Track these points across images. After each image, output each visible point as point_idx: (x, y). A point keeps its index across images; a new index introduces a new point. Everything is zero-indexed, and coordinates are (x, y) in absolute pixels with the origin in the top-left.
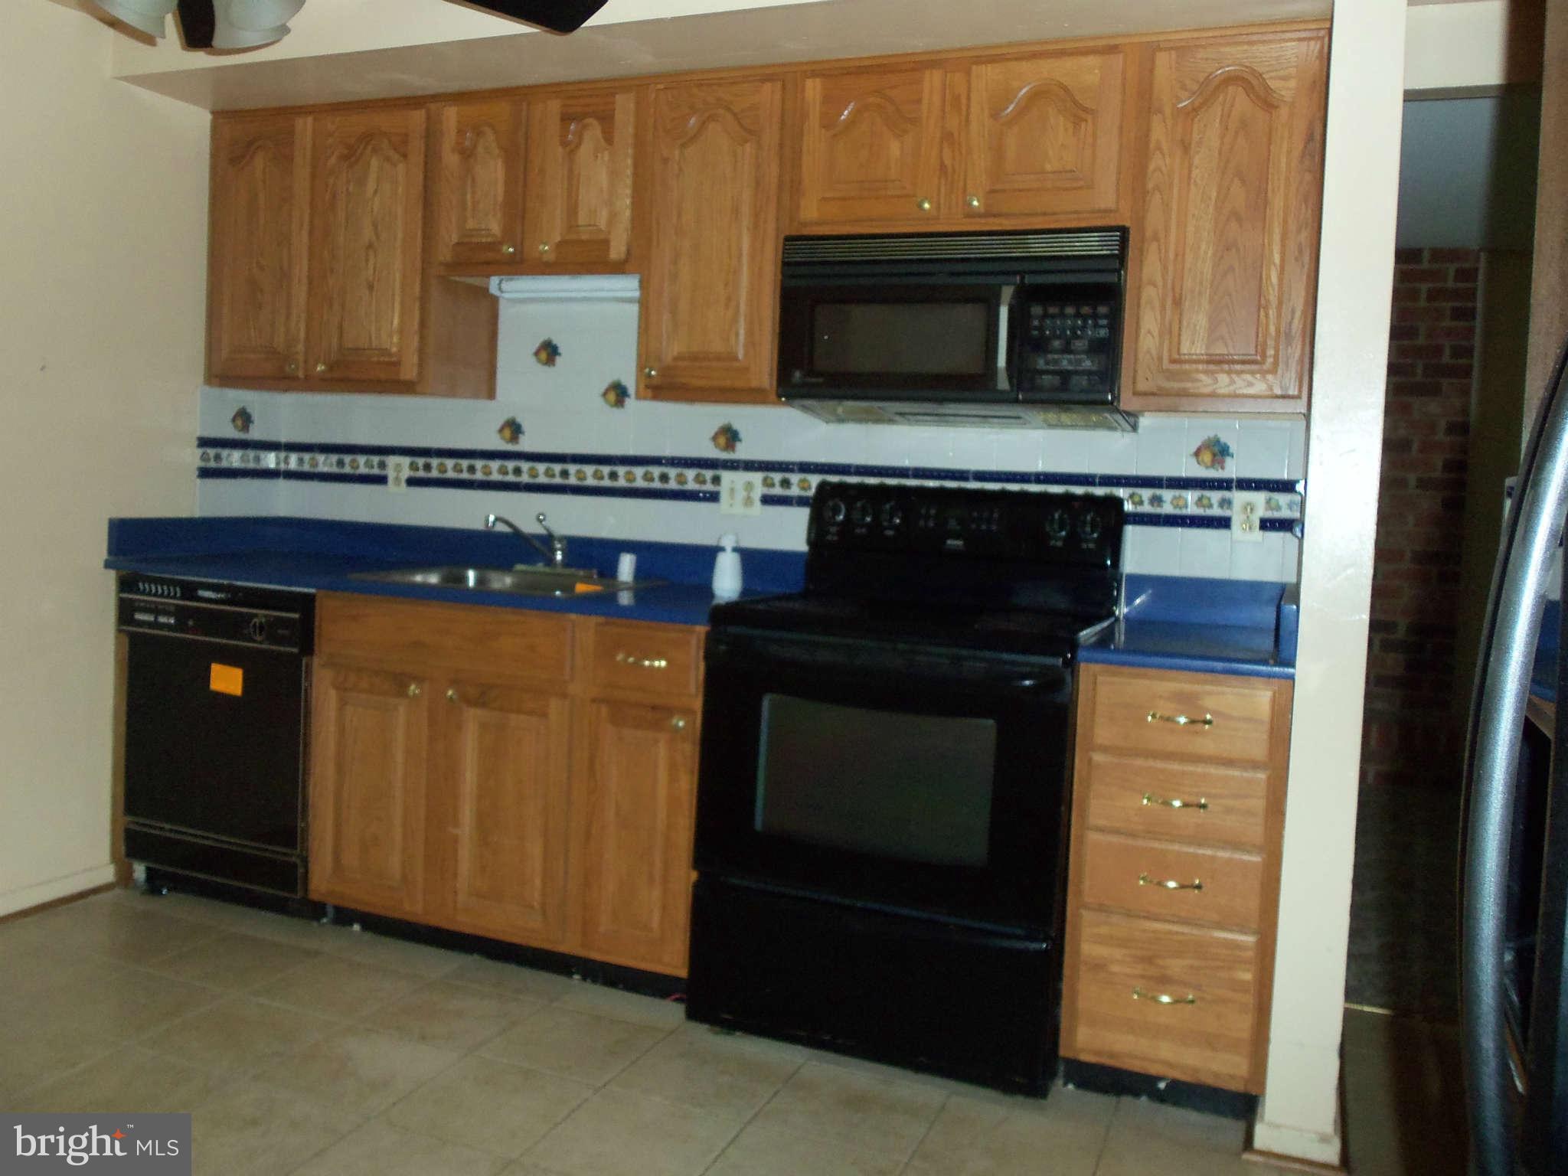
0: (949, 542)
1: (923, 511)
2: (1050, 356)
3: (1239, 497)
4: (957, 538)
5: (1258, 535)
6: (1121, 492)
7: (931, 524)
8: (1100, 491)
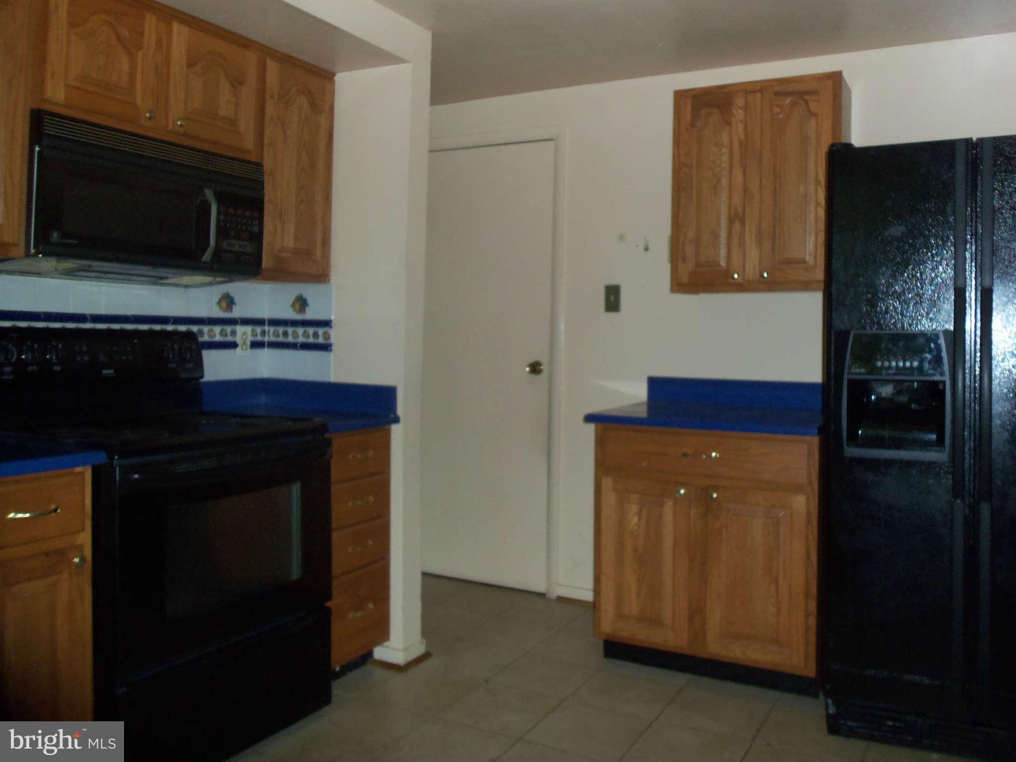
0: (104, 372)
1: (77, 349)
2: (230, 241)
3: (240, 329)
4: (109, 368)
5: (249, 352)
6: (195, 328)
7: (86, 358)
8: (182, 328)
